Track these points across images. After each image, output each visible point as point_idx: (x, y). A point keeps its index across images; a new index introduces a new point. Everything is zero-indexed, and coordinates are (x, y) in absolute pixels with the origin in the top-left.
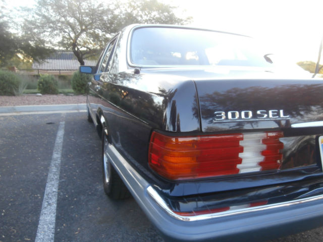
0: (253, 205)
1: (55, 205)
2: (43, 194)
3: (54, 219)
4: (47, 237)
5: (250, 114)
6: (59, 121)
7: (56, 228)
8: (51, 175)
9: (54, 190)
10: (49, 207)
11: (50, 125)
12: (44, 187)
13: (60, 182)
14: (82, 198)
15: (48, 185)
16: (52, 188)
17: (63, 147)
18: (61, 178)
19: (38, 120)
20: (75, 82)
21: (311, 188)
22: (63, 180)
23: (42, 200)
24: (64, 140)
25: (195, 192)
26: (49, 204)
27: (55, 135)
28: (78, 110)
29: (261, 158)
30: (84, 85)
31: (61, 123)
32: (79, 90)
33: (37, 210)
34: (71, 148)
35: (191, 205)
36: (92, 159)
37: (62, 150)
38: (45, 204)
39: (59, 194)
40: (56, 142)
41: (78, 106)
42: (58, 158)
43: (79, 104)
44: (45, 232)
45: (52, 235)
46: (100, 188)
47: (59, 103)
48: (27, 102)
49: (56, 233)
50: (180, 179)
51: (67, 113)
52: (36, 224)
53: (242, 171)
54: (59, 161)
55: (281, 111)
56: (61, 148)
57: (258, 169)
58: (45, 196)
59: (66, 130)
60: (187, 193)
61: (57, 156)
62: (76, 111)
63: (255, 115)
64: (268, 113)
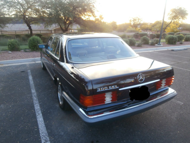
0: (110, 112)
1: (41, 114)
2: (34, 110)
3: (43, 119)
4: (42, 126)
5: (107, 88)
6: (27, 70)
7: (45, 123)
8: (35, 102)
9: (39, 108)
10: (39, 115)
11: (23, 73)
12: (34, 107)
13: (40, 104)
14: (51, 110)
15: (35, 106)
16: (37, 107)
17: (35, 86)
18: (39, 102)
19: (15, 69)
20: (30, 44)
21: (129, 105)
22: (41, 103)
23: (35, 112)
24: (34, 82)
25: (93, 109)
26: (39, 114)
27: (28, 79)
28: (34, 61)
29: (111, 99)
30: (35, 46)
31: (28, 71)
32: (33, 49)
33: (35, 117)
34: (39, 87)
35: (92, 113)
36: (50, 92)
37: (35, 88)
38: (37, 114)
39: (41, 109)
40: (30, 83)
41: (34, 59)
42: (34, 92)
43: (35, 58)
44: (41, 124)
45: (44, 125)
46: (58, 106)
47: (23, 58)
48: (5, 58)
49: (45, 125)
50: (89, 106)
51: (29, 64)
52: (36, 122)
53: (106, 103)
54: (35, 94)
55: (116, 86)
56: (34, 87)
57: (110, 102)
58: (36, 111)
59: (32, 76)
60: (91, 110)
61: (33, 91)
62: (34, 63)
63: (108, 88)
64: (112, 87)
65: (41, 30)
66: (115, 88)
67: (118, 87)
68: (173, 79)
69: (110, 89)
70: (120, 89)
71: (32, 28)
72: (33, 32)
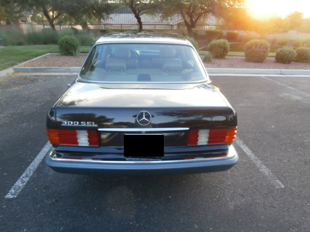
63: (80, 124)
64: (86, 123)
65: (156, 24)
66: (91, 126)
67: (96, 126)
68: (236, 131)
69: (82, 125)
70: (99, 129)
71: (141, 20)
72: (144, 27)
